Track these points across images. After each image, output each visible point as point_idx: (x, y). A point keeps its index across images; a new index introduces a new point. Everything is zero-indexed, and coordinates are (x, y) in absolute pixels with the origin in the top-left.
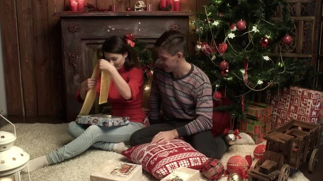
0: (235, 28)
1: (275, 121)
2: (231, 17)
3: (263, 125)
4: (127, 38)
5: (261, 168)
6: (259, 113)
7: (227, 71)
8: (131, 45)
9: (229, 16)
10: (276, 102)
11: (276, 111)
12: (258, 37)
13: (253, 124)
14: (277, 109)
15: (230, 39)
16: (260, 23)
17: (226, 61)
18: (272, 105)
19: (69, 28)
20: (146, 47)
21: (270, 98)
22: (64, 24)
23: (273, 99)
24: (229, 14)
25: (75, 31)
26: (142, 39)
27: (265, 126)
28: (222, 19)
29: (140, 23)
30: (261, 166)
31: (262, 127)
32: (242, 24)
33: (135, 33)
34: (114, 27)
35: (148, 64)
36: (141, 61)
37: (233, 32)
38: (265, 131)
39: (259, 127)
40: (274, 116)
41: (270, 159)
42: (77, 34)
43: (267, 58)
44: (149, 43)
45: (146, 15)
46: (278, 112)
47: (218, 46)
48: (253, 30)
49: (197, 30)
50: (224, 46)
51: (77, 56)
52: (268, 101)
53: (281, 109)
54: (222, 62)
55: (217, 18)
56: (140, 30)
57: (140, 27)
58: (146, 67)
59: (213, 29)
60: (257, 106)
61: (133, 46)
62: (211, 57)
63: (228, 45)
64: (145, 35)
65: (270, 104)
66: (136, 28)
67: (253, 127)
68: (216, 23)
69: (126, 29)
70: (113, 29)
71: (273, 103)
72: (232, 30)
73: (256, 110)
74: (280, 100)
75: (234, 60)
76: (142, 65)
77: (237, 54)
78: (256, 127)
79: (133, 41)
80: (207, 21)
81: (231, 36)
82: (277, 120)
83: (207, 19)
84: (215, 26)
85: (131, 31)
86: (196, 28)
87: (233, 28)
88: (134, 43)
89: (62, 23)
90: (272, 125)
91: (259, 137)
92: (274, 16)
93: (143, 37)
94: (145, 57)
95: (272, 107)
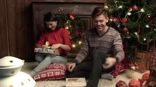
0: (131, 10)
1: (151, 60)
2: (129, 3)
3: (146, 63)
4: (70, 14)
5: (148, 86)
6: (144, 56)
7: (128, 33)
8: (72, 19)
9: (128, 3)
10: (152, 50)
11: (152, 55)
12: (144, 15)
13: (140, 62)
14: (153, 54)
15: (128, 16)
16: (145, 7)
17: (126, 27)
18: (150, 52)
19: (37, 8)
20: (81, 20)
21: (149, 48)
22: (34, 6)
23: (150, 48)
24: (128, 2)
25: (41, 10)
26: (78, 15)
27: (147, 63)
28: (124, 4)
29: (77, 6)
30: (148, 85)
31: (145, 64)
32: (136, 7)
33: (75, 12)
34: (63, 8)
35: (82, 29)
36: (78, 27)
37: (130, 12)
38: (146, 66)
39: (144, 64)
40: (151, 58)
41: (153, 81)
42: (42, 12)
43: (147, 26)
44: (82, 18)
45: (81, 2)
46: (153, 56)
47: (122, 19)
48: (141, 11)
49: (110, 10)
50: (125, 19)
51: (41, 24)
52: (148, 49)
53: (155, 54)
54: (124, 28)
55: (121, 4)
56: (77, 10)
57: (77, 8)
58: (80, 31)
59: (119, 10)
60: (142, 52)
61: (73, 19)
62: (118, 26)
63: (127, 19)
64: (80, 13)
65: (149, 51)
66: (75, 9)
67: (140, 64)
68: (121, 7)
69: (70, 9)
70: (62, 9)
71: (150, 50)
72: (129, 11)
73: (142, 55)
74: (155, 49)
75: (132, 27)
76: (78, 30)
77: (132, 24)
78: (142, 64)
79: (74, 16)
80: (116, 6)
81: (129, 14)
82: (153, 60)
83: (115, 5)
84: (120, 8)
85: (73, 11)
86: (109, 9)
87: (130, 10)
88: (74, 18)
89: (33, 5)
90: (150, 63)
91: (143, 69)
92: (150, 4)
93: (79, 14)
94: (80, 25)
95: (150, 53)
